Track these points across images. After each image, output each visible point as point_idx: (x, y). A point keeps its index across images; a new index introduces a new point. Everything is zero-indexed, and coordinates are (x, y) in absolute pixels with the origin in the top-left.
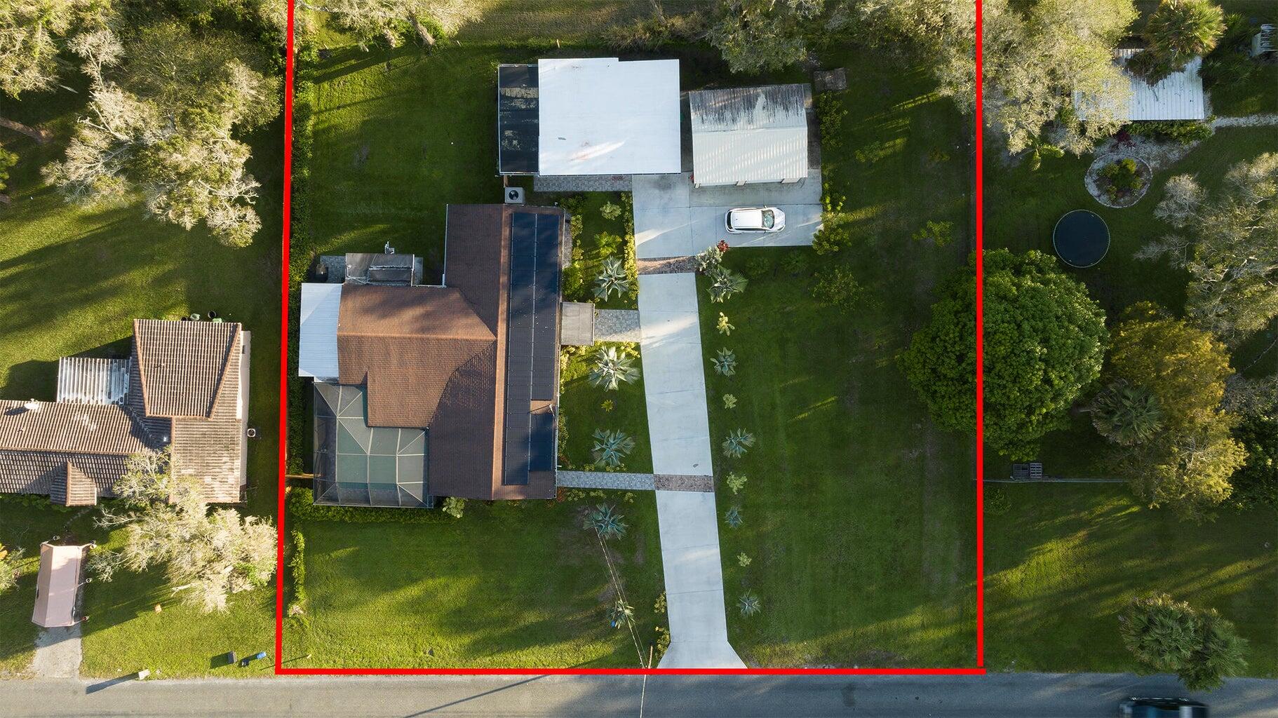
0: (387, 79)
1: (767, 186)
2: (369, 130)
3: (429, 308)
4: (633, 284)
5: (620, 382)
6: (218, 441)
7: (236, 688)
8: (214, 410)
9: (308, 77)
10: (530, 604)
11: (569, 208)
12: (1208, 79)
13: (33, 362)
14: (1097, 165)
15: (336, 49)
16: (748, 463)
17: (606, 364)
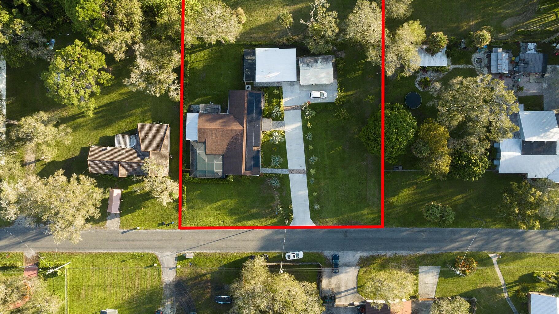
0: (211, 53)
1: (322, 85)
2: (205, 68)
3: (224, 120)
4: (282, 113)
5: (279, 142)
6: (162, 158)
7: (165, 232)
8: (161, 149)
9: (187, 53)
10: (253, 208)
11: (264, 91)
12: (448, 55)
13: (106, 136)
14: (418, 79)
15: (196, 44)
16: (316, 166)
17: (275, 136)
